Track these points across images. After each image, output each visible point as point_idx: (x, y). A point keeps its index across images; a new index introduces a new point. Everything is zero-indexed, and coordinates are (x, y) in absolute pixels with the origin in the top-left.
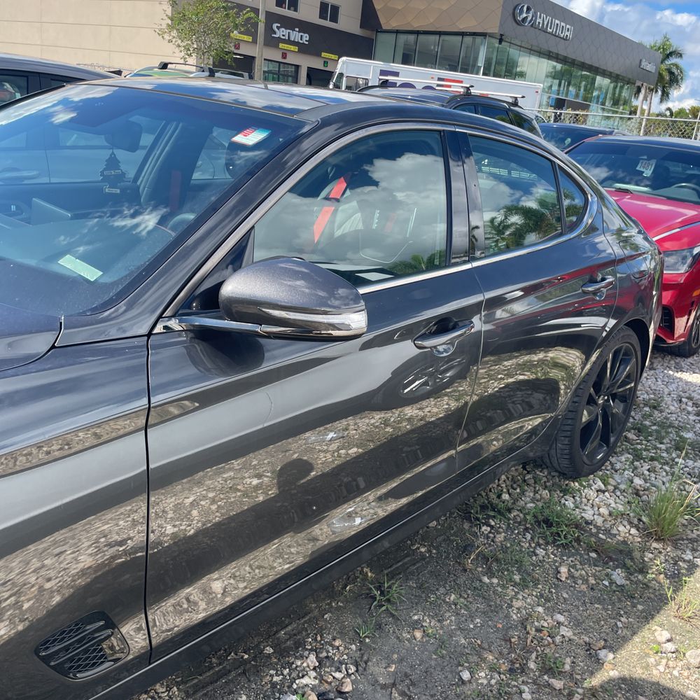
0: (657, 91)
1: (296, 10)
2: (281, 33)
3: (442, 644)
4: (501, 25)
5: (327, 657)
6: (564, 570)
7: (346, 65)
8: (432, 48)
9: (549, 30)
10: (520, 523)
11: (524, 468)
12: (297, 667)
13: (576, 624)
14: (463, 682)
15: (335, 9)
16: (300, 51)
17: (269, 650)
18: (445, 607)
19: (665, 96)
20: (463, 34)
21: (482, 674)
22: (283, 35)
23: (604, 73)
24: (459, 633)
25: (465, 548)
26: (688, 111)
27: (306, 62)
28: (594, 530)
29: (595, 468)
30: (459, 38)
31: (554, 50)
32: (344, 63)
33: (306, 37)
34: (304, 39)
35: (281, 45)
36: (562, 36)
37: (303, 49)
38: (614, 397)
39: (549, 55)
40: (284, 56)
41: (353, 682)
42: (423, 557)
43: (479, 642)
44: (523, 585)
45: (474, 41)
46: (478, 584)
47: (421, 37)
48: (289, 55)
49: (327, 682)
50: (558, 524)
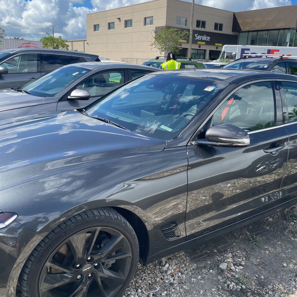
1: (204, 28)
2: (198, 37)
3: (276, 255)
5: (235, 255)
7: (226, 48)
8: (265, 36)
12: (225, 256)
14: (284, 267)
15: (221, 25)
16: (206, 44)
17: (216, 251)
18: (277, 245)
20: (279, 29)
21: (291, 265)
22: (199, 38)
24: (282, 253)
25: (284, 229)
27: (209, 48)
32: (225, 47)
33: (209, 38)
34: (208, 39)
35: (198, 43)
37: (207, 43)
40: (200, 47)
41: (245, 262)
42: (268, 230)
43: (290, 256)
45: (284, 32)
46: (289, 240)
48: (202, 46)
49: (236, 261)
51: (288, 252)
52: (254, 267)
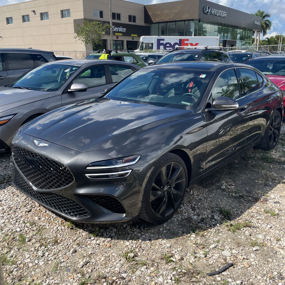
5: (227, 181)
6: (271, 166)
10: (258, 160)
11: (254, 150)
12: (221, 183)
25: (247, 165)
29: (273, 147)
38: (275, 128)
41: (234, 184)
42: (237, 167)
46: (252, 170)
49: (229, 184)
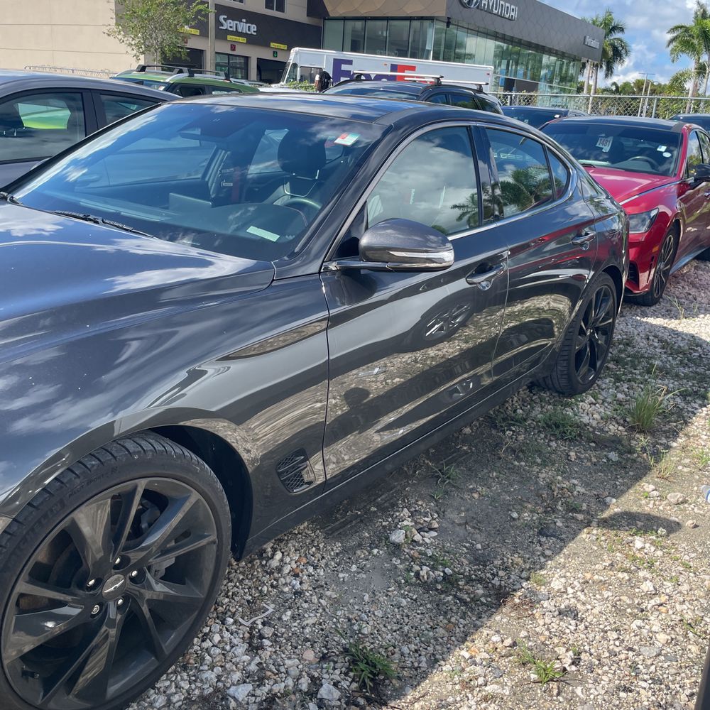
0: (601, 67)
1: (241, 1)
2: (228, 24)
3: (494, 500)
4: (448, 8)
5: (415, 511)
6: (572, 454)
7: (299, 56)
8: (380, 33)
9: (495, 12)
10: (534, 428)
11: (531, 392)
12: (397, 516)
13: (587, 485)
14: (514, 519)
16: (248, 42)
17: (373, 509)
18: (490, 480)
19: (610, 71)
20: (410, 19)
21: (526, 514)
22: (231, 27)
23: (550, 52)
24: (503, 494)
25: (497, 445)
26: (632, 85)
27: (256, 53)
28: (591, 430)
29: (587, 387)
30: (408, 22)
31: (501, 31)
32: (296, 52)
33: (254, 28)
34: (252, 30)
35: (229, 37)
36: (507, 16)
37: (251, 40)
38: (597, 330)
39: (495, 36)
40: (233, 48)
41: (438, 523)
42: (466, 453)
43: (520, 497)
44: (544, 464)
45: (422, 25)
46: (511, 466)
47: (369, 23)
48: (238, 47)
49: (420, 523)
50: (564, 425)
51: (515, 489)
52: (457, 529)
